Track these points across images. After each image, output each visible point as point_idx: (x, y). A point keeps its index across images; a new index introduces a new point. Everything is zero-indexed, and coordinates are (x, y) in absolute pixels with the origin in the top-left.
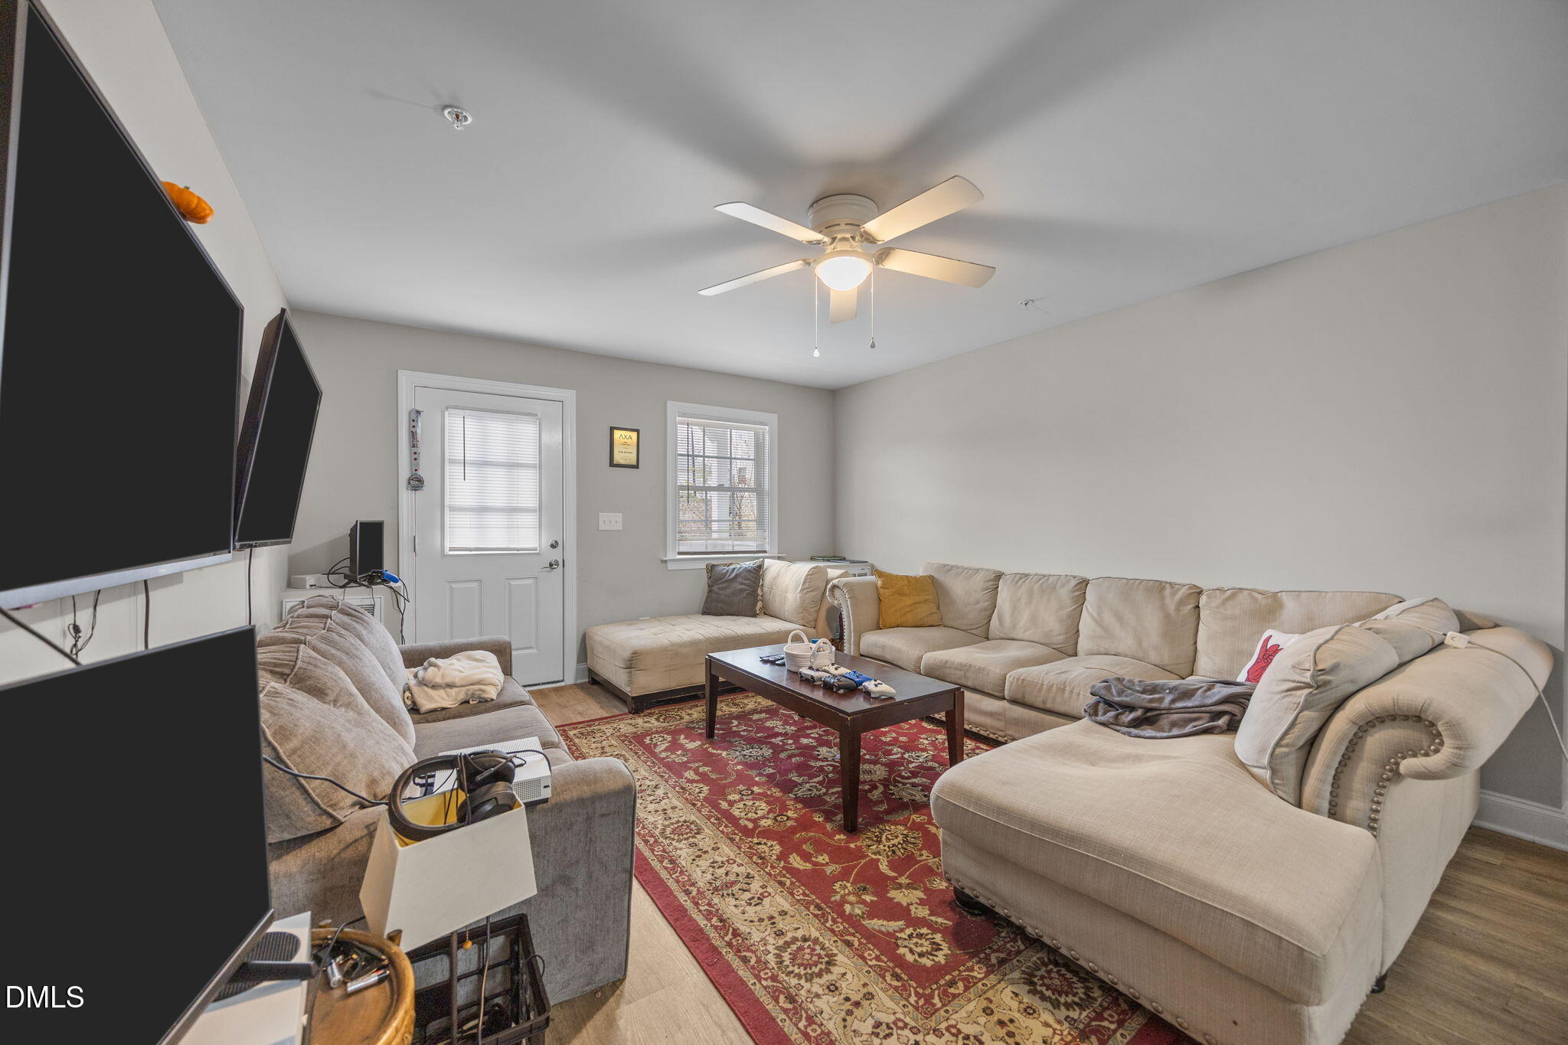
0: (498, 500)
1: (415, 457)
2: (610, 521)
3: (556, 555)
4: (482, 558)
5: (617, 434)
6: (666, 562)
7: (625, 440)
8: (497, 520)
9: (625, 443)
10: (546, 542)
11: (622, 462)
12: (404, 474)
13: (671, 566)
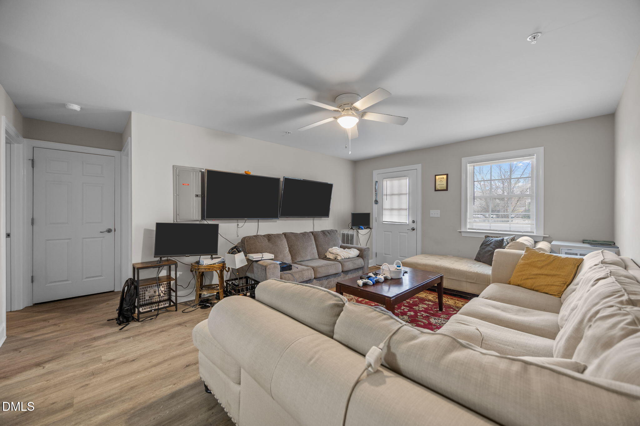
0: (396, 206)
1: (376, 194)
2: (435, 213)
3: (414, 226)
4: (393, 225)
5: (437, 177)
6: (460, 232)
7: (441, 179)
8: (395, 212)
9: (441, 181)
10: (411, 221)
11: (439, 189)
12: (374, 199)
13: (463, 235)
